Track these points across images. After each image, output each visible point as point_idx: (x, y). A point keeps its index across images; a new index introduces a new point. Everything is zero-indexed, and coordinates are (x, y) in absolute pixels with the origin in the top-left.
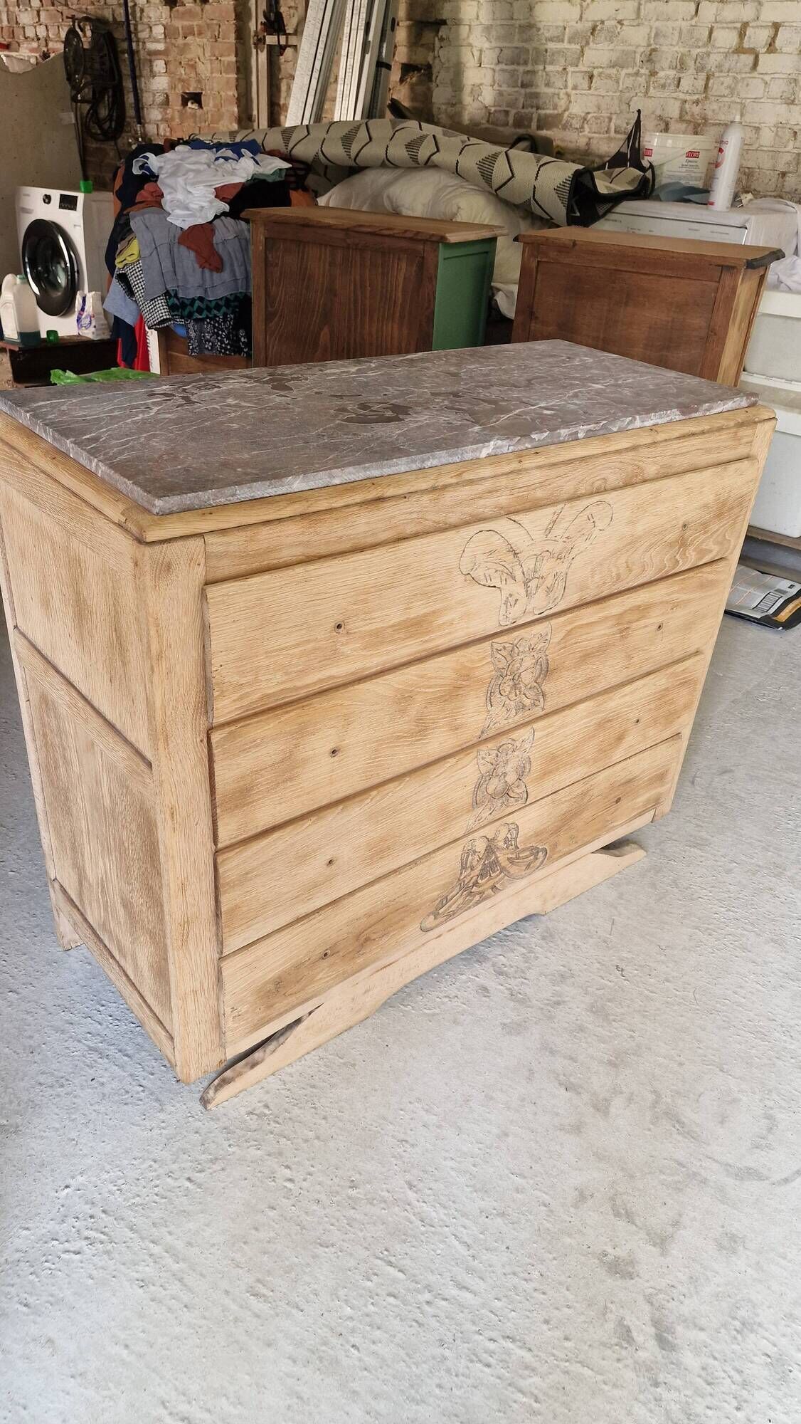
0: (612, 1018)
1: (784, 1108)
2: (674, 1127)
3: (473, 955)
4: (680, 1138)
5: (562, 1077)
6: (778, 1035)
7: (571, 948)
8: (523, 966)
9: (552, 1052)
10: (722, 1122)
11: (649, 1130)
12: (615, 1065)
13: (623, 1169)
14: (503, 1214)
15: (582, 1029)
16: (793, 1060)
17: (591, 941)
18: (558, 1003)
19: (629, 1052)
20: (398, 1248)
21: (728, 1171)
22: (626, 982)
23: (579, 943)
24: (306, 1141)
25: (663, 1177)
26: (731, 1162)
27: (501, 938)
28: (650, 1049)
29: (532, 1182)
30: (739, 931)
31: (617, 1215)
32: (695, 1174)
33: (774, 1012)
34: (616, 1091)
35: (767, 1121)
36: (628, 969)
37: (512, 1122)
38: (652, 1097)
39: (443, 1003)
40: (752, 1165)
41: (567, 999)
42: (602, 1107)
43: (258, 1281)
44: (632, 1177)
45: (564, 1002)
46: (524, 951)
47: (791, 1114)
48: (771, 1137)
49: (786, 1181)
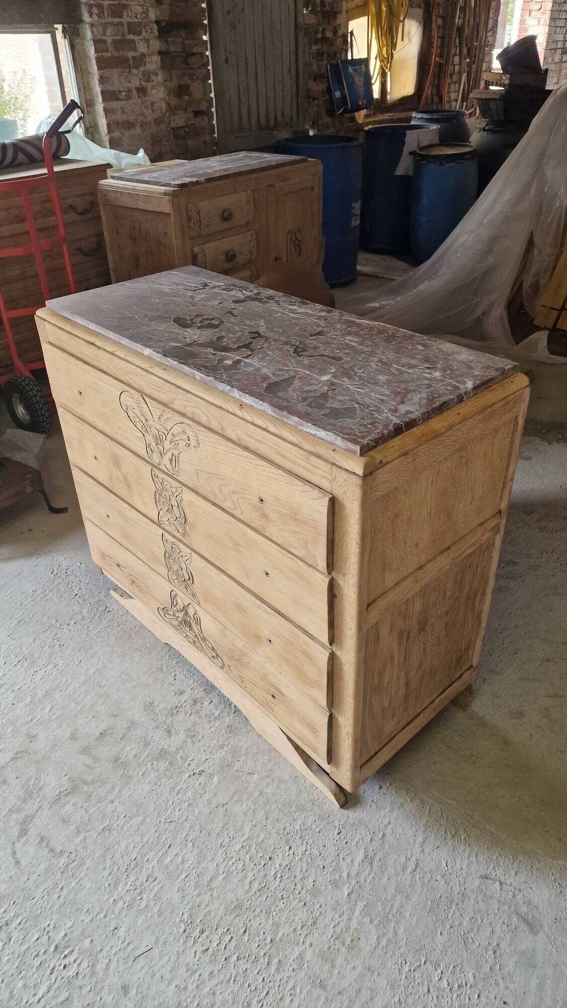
0: (155, 763)
1: (67, 866)
2: (65, 790)
3: (210, 688)
4: (57, 792)
5: (110, 731)
6: (133, 879)
7: (220, 743)
8: (203, 714)
9: (129, 728)
10: (63, 821)
11: (65, 775)
12: (116, 760)
13: (43, 759)
14: (31, 702)
15: (147, 745)
16: (107, 885)
17: (229, 757)
18: (169, 732)
19: (126, 771)
20: (26, 663)
21: (29, 817)
22: (188, 775)
23: (226, 748)
24: (88, 627)
25: (34, 779)
26: (35, 820)
27: (226, 702)
28: (127, 783)
29: (46, 714)
30: (250, 875)
31: (17, 753)
32: (31, 798)
33: (156, 883)
34: (96, 759)
35: (59, 851)
36: (201, 779)
37: (84, 706)
38: (89, 780)
39: (171, 673)
40: (29, 833)
41: (173, 737)
42: (85, 751)
43: (25, 622)
44: (37, 762)
45: (170, 736)
46: (216, 715)
47: (62, 870)
48: (46, 851)
49: (14, 853)
